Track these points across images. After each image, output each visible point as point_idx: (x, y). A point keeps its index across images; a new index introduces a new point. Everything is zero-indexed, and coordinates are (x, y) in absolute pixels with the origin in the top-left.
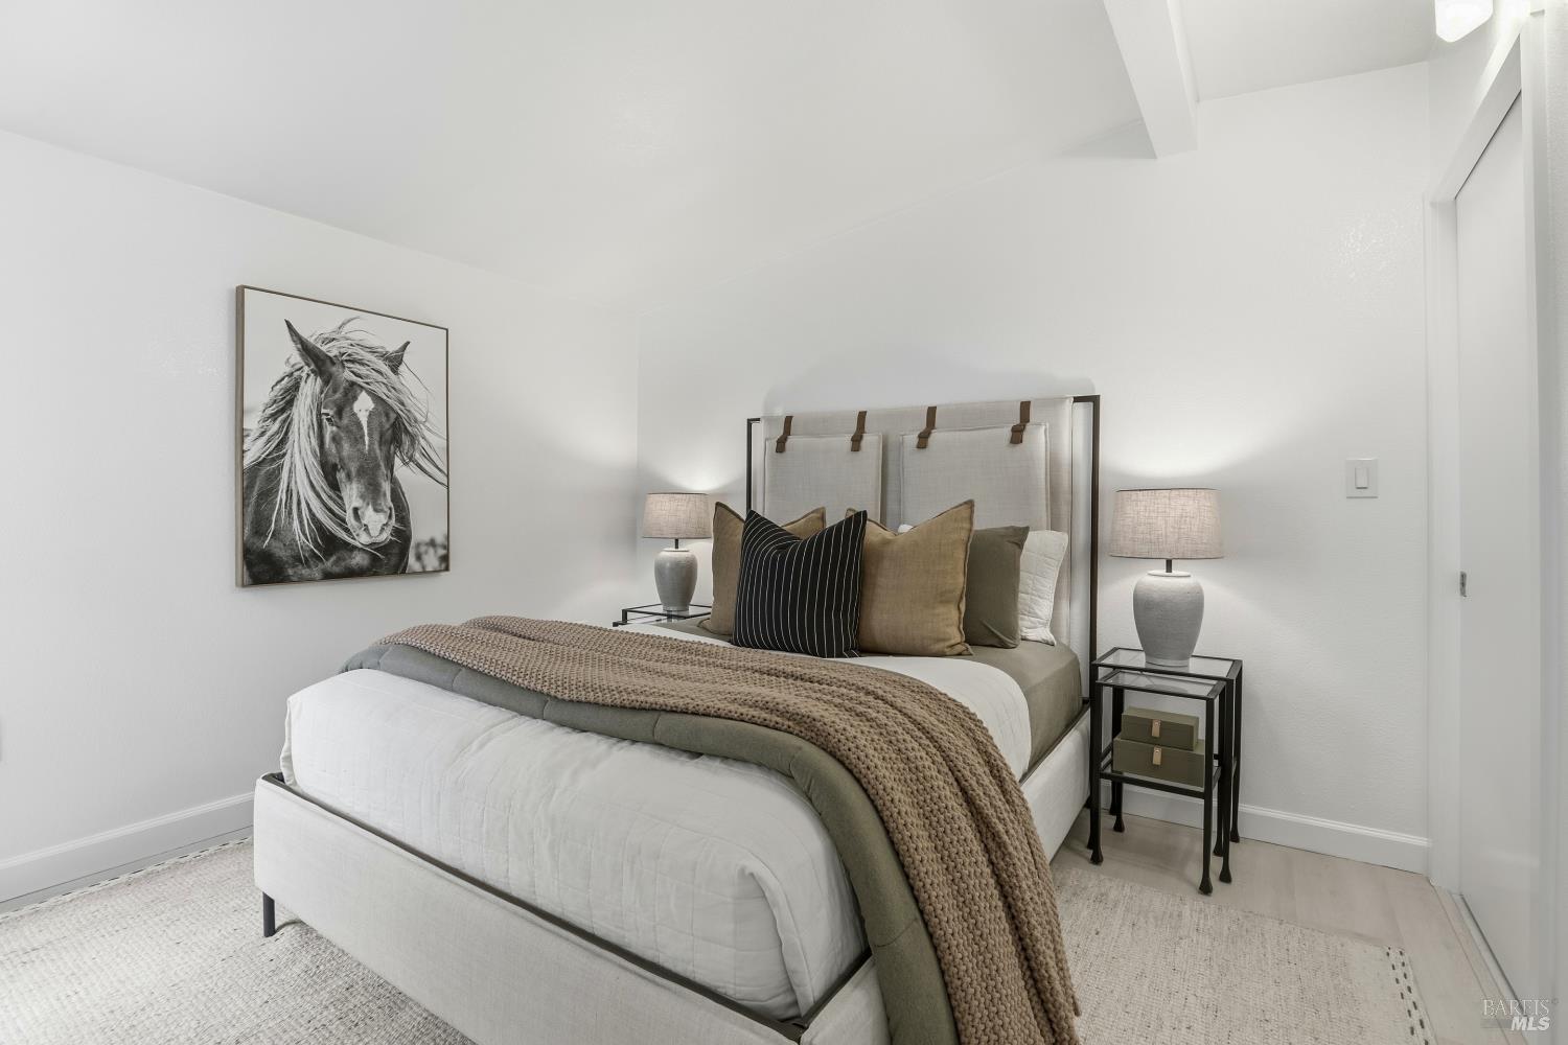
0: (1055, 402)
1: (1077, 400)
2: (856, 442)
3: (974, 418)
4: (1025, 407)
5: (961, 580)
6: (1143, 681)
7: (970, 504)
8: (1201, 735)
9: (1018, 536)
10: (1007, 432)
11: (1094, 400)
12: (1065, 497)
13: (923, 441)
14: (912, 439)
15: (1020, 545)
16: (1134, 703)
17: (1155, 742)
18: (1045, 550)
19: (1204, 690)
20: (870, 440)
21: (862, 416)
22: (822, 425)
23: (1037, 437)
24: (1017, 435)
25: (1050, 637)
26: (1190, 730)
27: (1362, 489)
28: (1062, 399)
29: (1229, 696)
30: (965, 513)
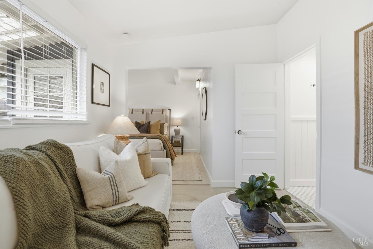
0: (166, 109)
1: (168, 109)
2: (143, 113)
3: (157, 111)
4: (163, 110)
5: (159, 128)
6: (175, 137)
7: (160, 120)
8: (180, 142)
9: (164, 124)
10: (161, 112)
11: (170, 109)
12: (167, 120)
13: (152, 113)
14: (150, 113)
15: (164, 125)
16: (174, 140)
17: (177, 143)
18: (166, 125)
19: (181, 137)
20: (145, 113)
21: (143, 109)
22: (138, 110)
23: (164, 113)
24: (162, 113)
25: (166, 134)
26: (179, 141)
27: (193, 119)
28: (167, 109)
29: (182, 138)
30: (160, 121)
